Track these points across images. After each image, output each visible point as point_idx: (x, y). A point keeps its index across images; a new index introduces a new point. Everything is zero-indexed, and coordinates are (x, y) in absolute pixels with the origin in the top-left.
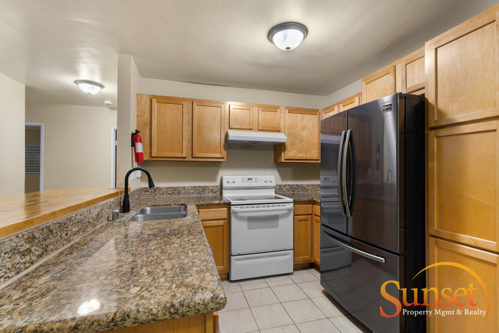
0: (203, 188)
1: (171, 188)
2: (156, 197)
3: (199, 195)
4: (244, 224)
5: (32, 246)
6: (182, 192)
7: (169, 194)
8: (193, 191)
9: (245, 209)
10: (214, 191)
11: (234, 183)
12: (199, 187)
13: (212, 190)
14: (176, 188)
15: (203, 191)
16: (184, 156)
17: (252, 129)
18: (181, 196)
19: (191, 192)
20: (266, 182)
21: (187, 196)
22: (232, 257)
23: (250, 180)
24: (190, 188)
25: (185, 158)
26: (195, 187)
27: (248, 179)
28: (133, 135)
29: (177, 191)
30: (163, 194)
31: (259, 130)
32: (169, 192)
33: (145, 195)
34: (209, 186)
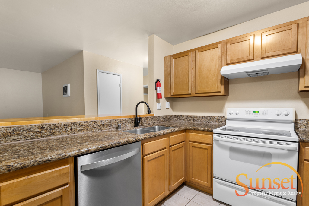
0: (211, 118)
1: (189, 116)
2: (180, 121)
3: (207, 123)
4: (227, 153)
5: (42, 130)
6: (196, 119)
7: (188, 120)
8: (203, 119)
9: (226, 138)
10: (220, 121)
11: (237, 114)
12: (208, 116)
13: (218, 120)
14: (192, 117)
15: (211, 120)
16: (189, 93)
17: (253, 60)
18: (195, 122)
19: (202, 120)
20: (278, 115)
21: (199, 123)
22: (214, 179)
23: (256, 113)
24: (201, 117)
25: (190, 94)
26: (205, 116)
27: (254, 112)
28: (156, 83)
29: (192, 118)
30: (184, 120)
31: (262, 58)
32: (188, 119)
33: (175, 120)
34: (216, 116)
